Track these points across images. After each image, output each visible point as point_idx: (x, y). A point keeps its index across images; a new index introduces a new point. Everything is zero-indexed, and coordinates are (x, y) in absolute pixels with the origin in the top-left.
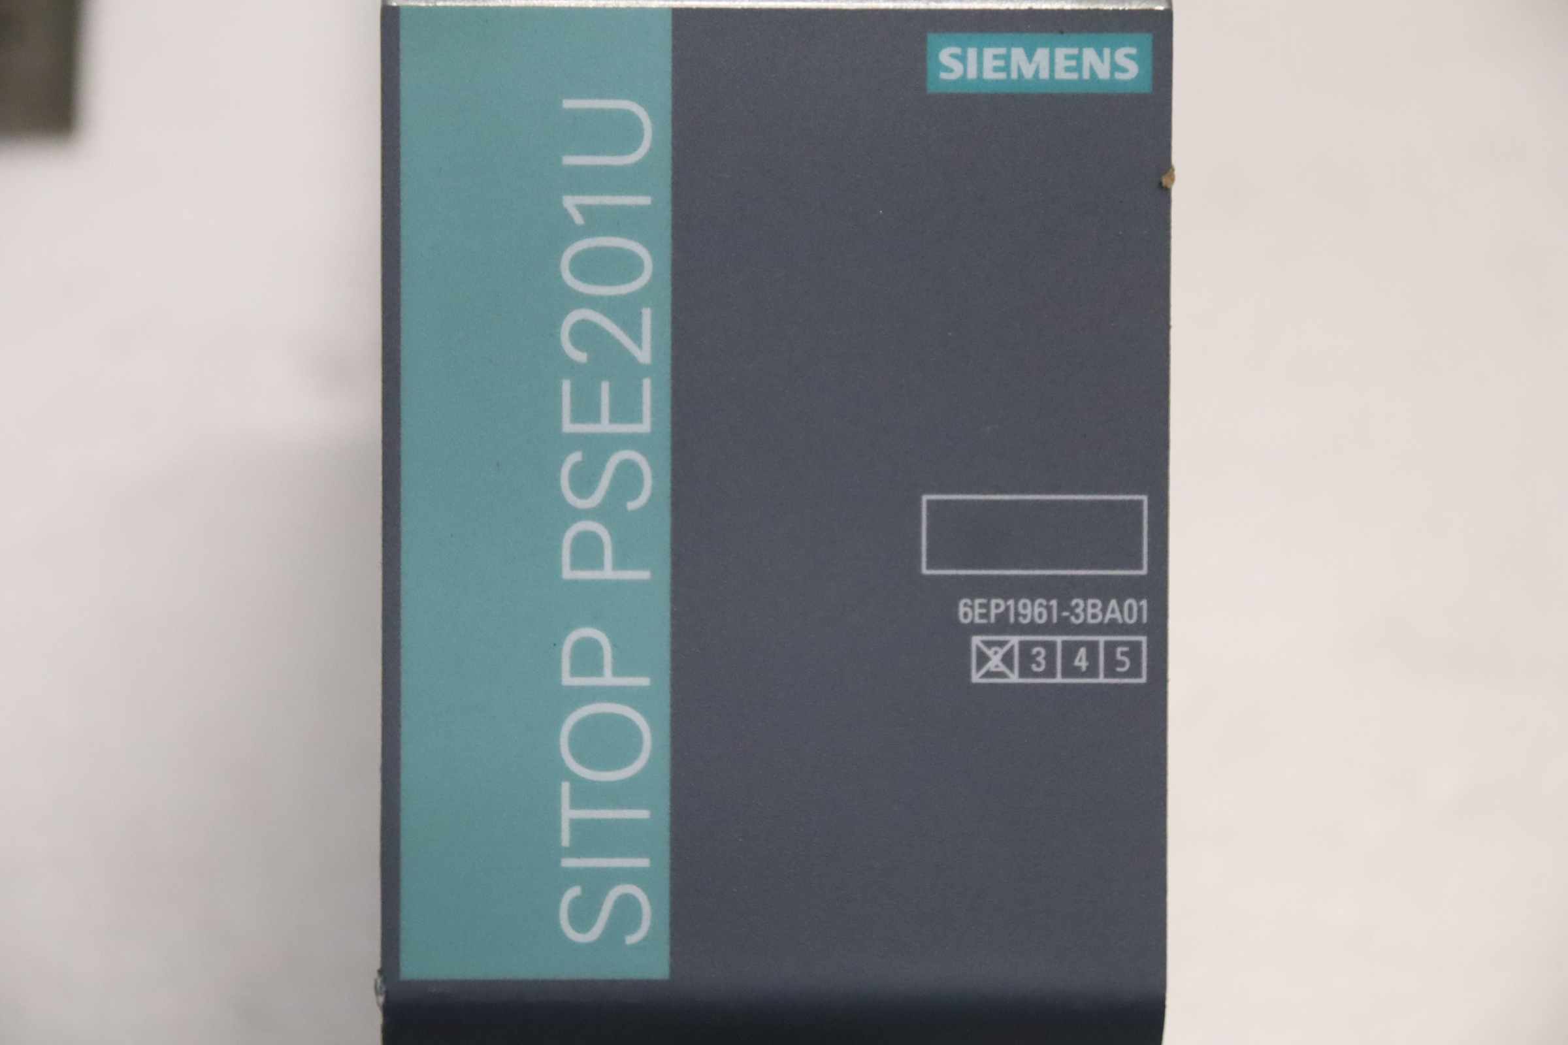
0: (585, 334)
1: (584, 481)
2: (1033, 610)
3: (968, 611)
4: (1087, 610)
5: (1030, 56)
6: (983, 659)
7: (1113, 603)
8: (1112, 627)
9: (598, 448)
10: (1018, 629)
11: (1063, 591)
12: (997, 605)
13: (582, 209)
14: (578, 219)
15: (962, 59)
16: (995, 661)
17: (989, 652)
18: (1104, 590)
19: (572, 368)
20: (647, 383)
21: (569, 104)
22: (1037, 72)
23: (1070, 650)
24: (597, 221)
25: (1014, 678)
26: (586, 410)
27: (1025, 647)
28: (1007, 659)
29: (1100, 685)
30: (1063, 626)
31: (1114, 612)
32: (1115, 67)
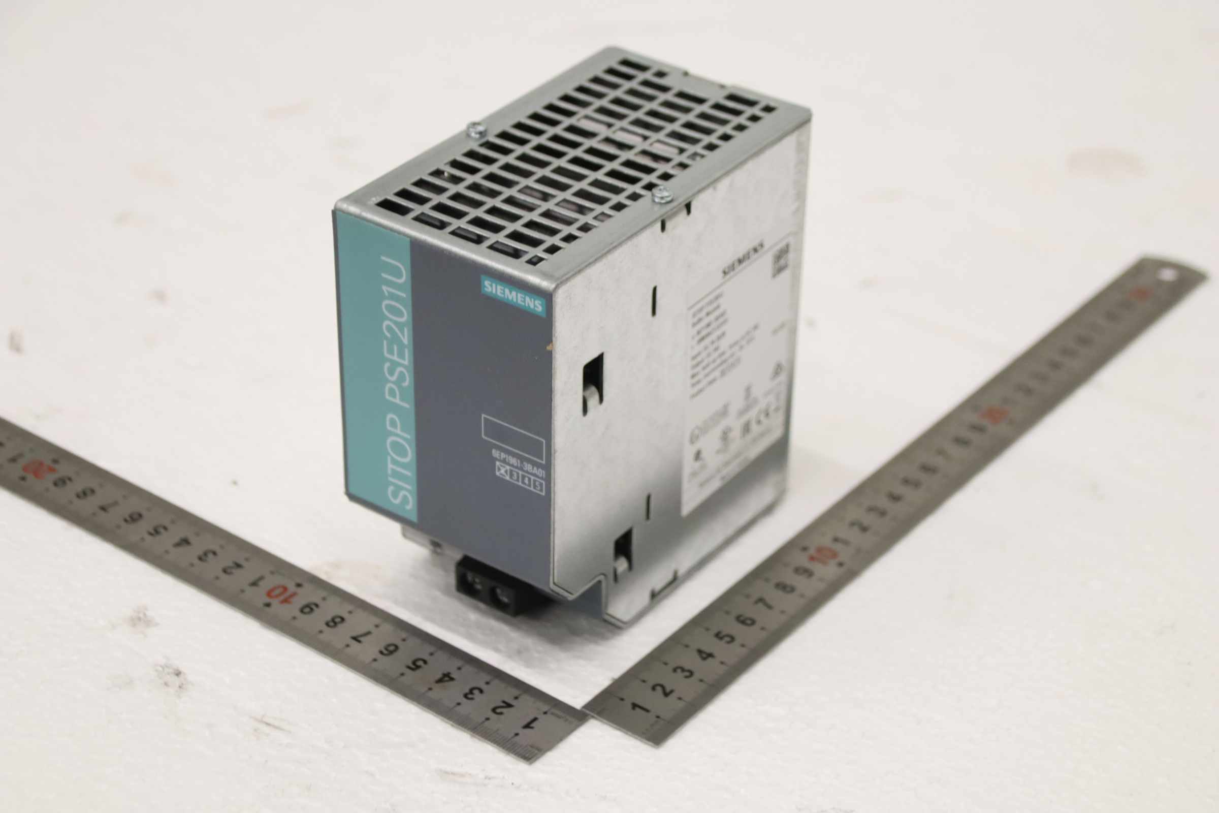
0: (389, 329)
1: (391, 373)
2: (513, 461)
3: (495, 453)
4: (528, 467)
5: (511, 292)
6: (499, 469)
7: (535, 468)
8: (535, 475)
9: (394, 365)
10: (509, 464)
11: (522, 459)
12: (503, 455)
13: (388, 292)
14: (386, 294)
15: (491, 286)
16: (503, 471)
17: (501, 468)
18: (534, 464)
19: (386, 338)
20: (406, 351)
21: (383, 258)
22: (513, 298)
23: (523, 477)
24: (392, 297)
25: (508, 478)
26: (391, 351)
27: (511, 471)
28: (506, 472)
29: (531, 491)
30: (522, 469)
31: (535, 471)
32: (535, 306)
